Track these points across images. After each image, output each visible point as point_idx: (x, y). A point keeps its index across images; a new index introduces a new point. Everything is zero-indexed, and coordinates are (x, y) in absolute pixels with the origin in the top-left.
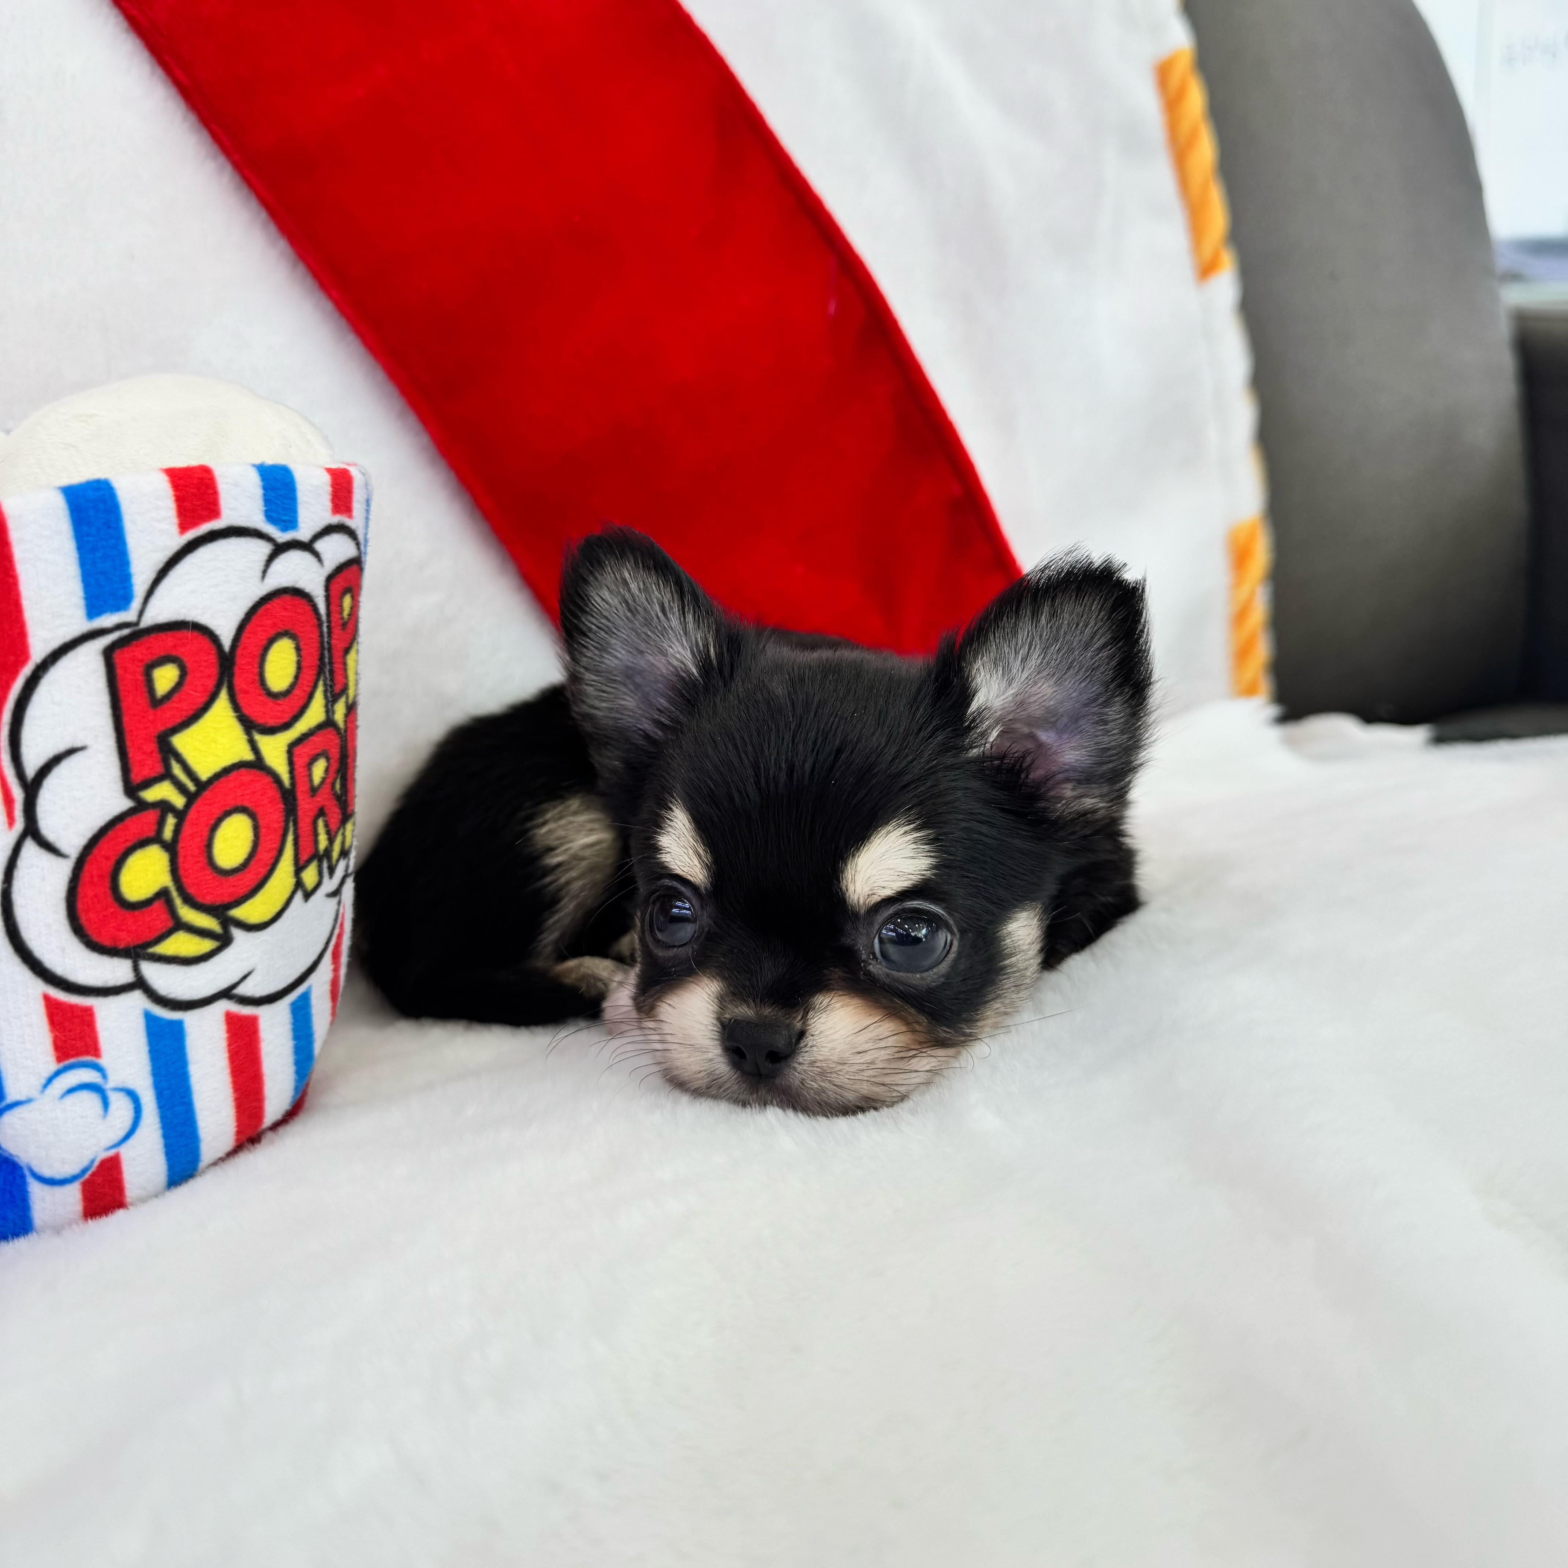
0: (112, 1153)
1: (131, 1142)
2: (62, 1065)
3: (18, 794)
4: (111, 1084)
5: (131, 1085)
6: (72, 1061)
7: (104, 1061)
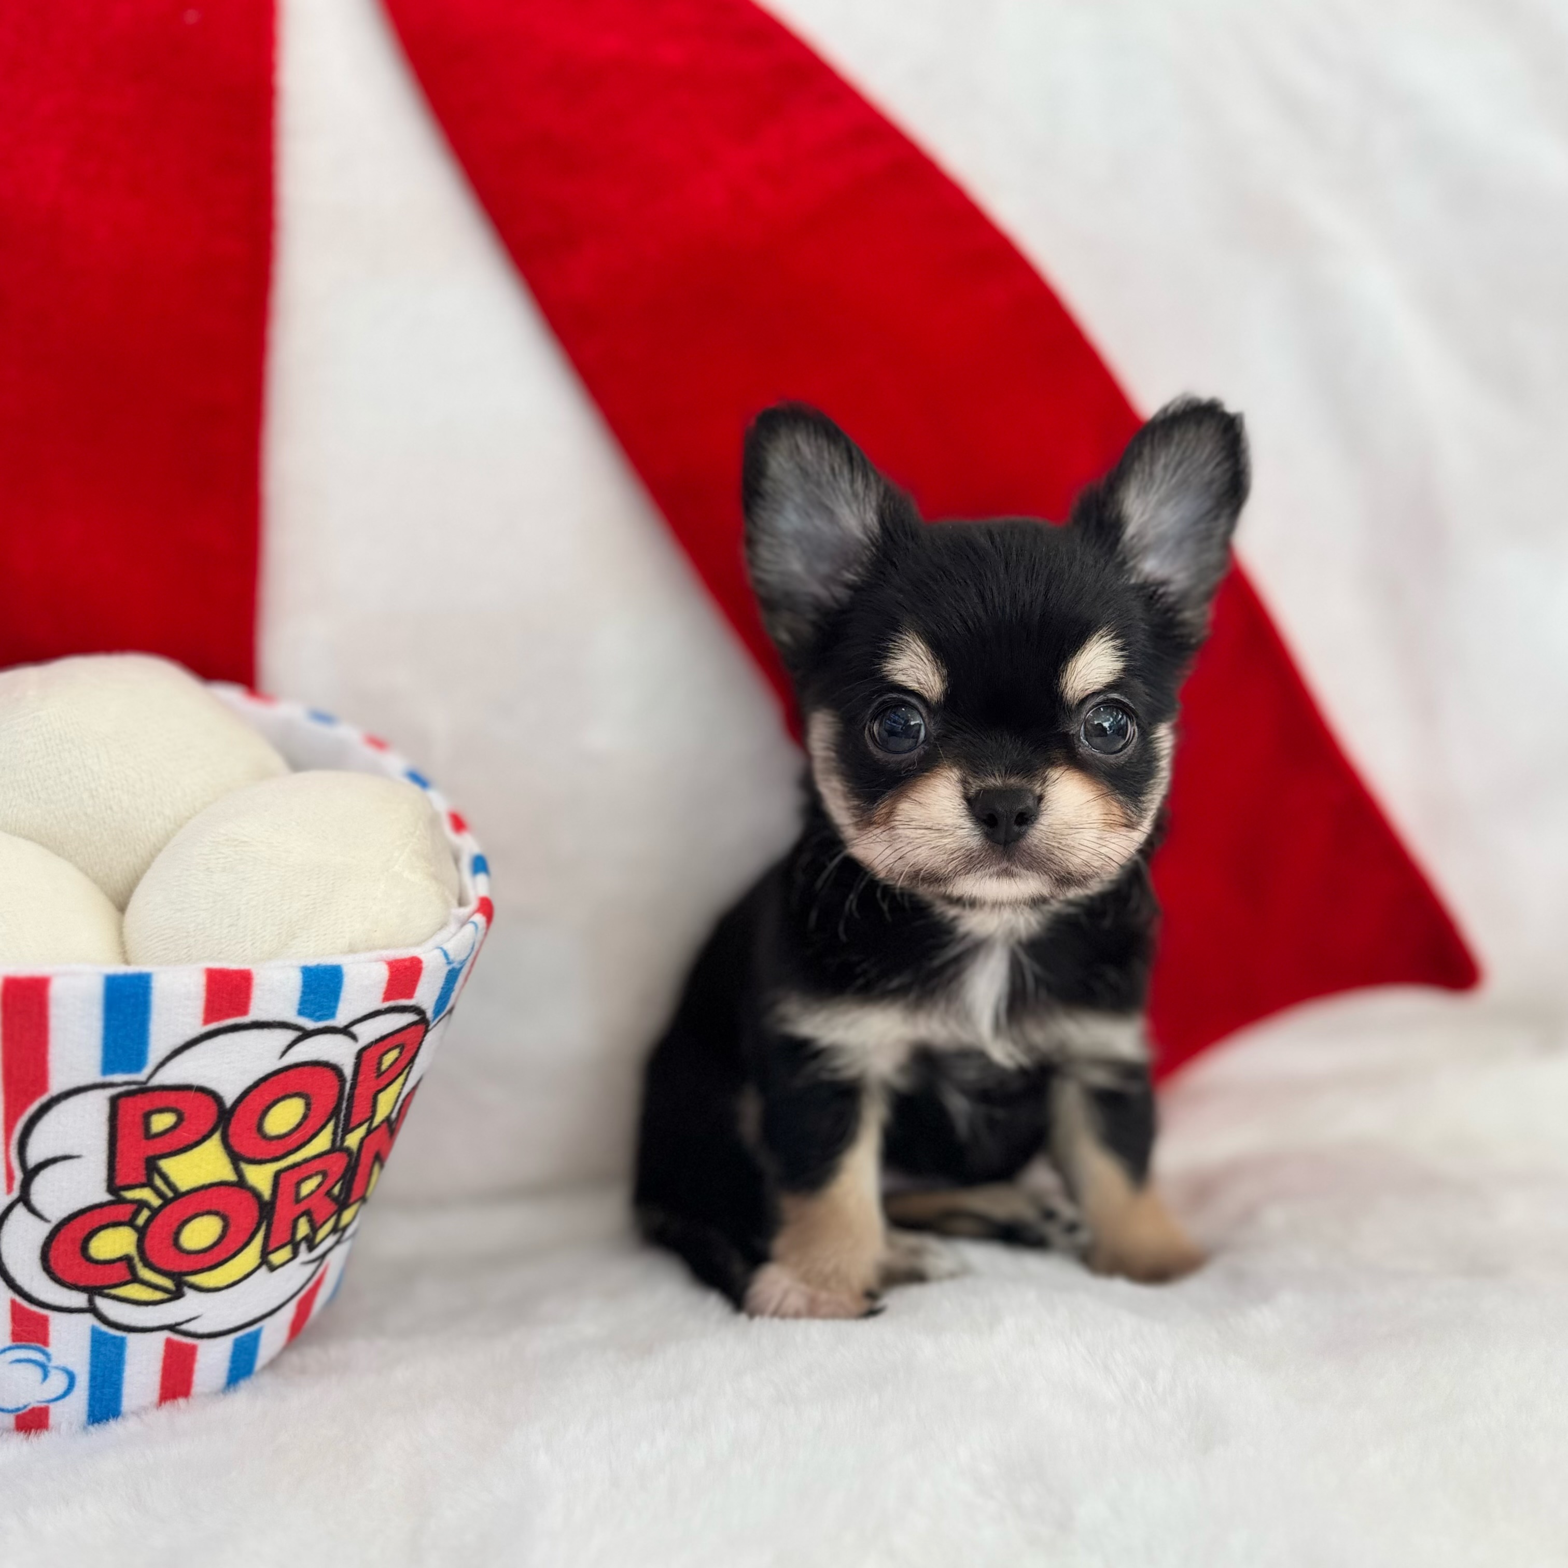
0: (43, 1405)
1: (60, 1403)
2: (15, 1344)
3: (19, 1175)
4: (54, 1363)
5: (70, 1367)
6: (23, 1343)
7: (50, 1350)
